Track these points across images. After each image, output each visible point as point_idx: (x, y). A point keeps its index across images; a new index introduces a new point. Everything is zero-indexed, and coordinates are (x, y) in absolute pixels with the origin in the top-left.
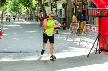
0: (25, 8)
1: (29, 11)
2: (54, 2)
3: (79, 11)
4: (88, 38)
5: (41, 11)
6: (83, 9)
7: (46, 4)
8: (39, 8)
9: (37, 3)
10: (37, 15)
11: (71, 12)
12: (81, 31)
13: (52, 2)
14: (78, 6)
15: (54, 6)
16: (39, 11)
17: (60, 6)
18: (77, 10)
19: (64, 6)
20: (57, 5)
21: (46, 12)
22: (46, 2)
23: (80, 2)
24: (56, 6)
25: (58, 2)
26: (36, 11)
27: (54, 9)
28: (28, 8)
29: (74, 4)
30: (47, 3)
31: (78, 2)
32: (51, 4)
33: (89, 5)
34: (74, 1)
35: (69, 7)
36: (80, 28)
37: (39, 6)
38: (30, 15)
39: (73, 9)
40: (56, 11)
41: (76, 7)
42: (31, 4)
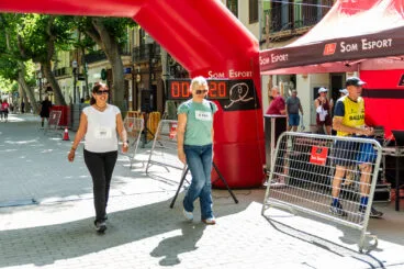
0: (8, 81)
1: (19, 90)
2: (82, 67)
3: (142, 87)
4: (165, 154)
5: (49, 89)
6: (151, 80)
7: (62, 72)
8: (44, 81)
9: (39, 68)
10: (38, 99)
11: (123, 90)
12: (148, 135)
13: (75, 66)
14: (139, 76)
15: (82, 77)
16: (44, 90)
17: (94, 75)
18: (136, 85)
19: (106, 75)
20: (89, 72)
21: (62, 91)
22: (60, 66)
23: (142, 67)
24: (87, 76)
25: (90, 66)
26: (36, 90)
27: (81, 84)
28: (15, 82)
29: (129, 71)
30: (64, 69)
31: (139, 65)
32: (74, 70)
33: (164, 72)
34: (128, 62)
35: (116, 77)
36: (146, 128)
37: (43, 77)
38: (20, 100)
39: (127, 82)
40: (85, 88)
41: (134, 79)
42: (23, 71)
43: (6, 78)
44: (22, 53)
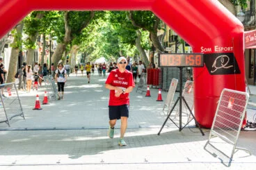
43: (124, 43)
44: (133, 22)
